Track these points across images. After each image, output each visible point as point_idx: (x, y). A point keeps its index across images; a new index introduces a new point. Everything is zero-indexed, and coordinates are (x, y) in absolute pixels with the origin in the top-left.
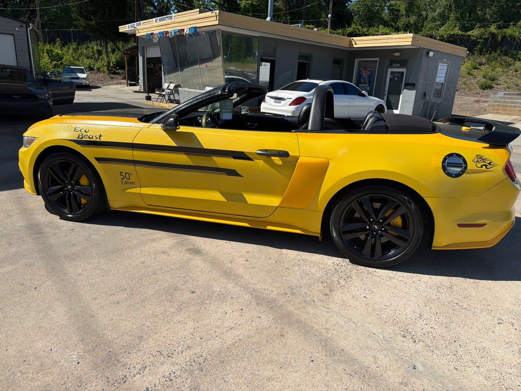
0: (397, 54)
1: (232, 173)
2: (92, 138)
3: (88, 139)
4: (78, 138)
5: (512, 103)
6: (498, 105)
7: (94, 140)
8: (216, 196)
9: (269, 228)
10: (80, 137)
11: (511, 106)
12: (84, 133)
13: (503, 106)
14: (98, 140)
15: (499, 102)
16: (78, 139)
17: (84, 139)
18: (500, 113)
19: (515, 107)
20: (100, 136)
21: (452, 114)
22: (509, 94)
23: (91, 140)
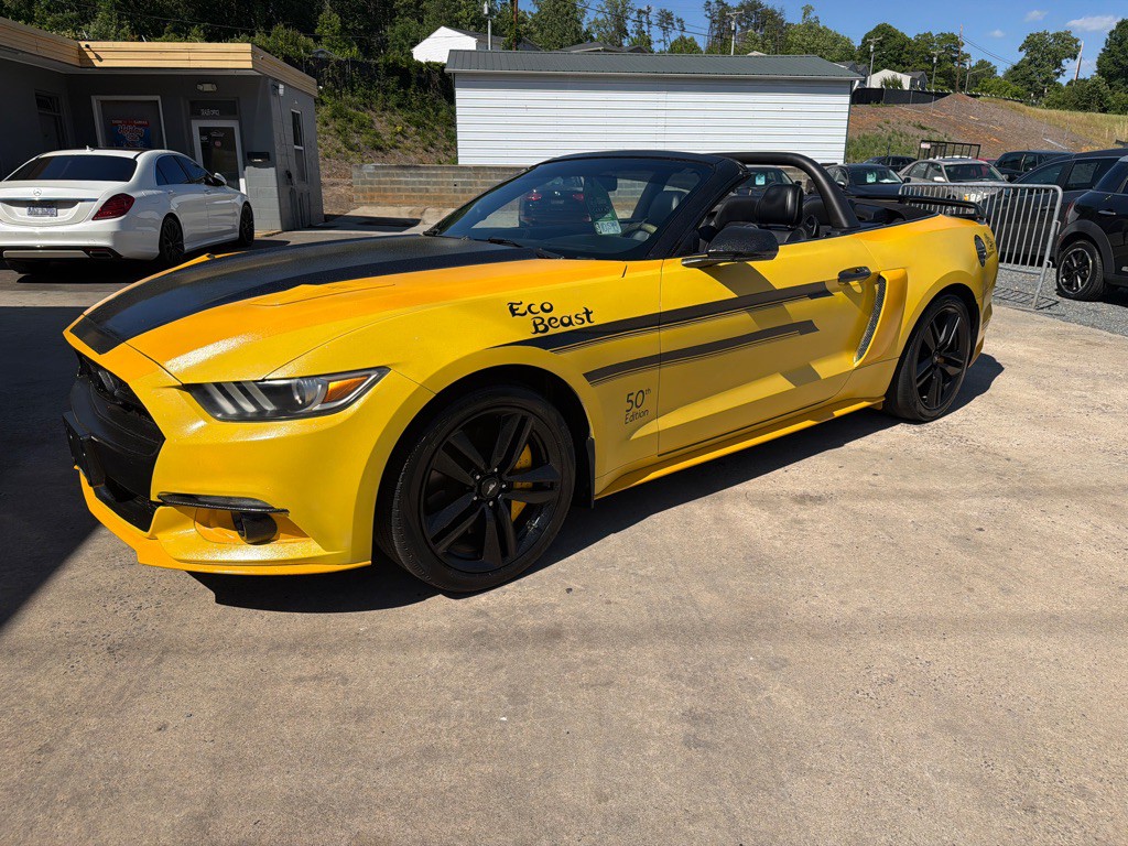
0: (208, 87)
1: (807, 327)
2: (570, 323)
3: (562, 329)
4: (537, 331)
5: (392, 182)
6: (371, 190)
7: (578, 327)
8: (778, 384)
9: (837, 413)
10: (541, 328)
11: (393, 190)
12: (546, 316)
13: (380, 190)
14: (587, 324)
15: (371, 183)
16: (539, 335)
17: (551, 331)
18: (378, 204)
19: (399, 190)
20: (588, 313)
21: (326, 212)
22: (383, 167)
23: (571, 328)
